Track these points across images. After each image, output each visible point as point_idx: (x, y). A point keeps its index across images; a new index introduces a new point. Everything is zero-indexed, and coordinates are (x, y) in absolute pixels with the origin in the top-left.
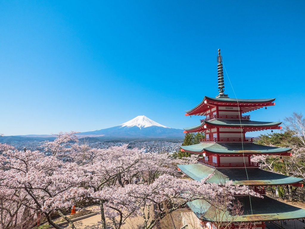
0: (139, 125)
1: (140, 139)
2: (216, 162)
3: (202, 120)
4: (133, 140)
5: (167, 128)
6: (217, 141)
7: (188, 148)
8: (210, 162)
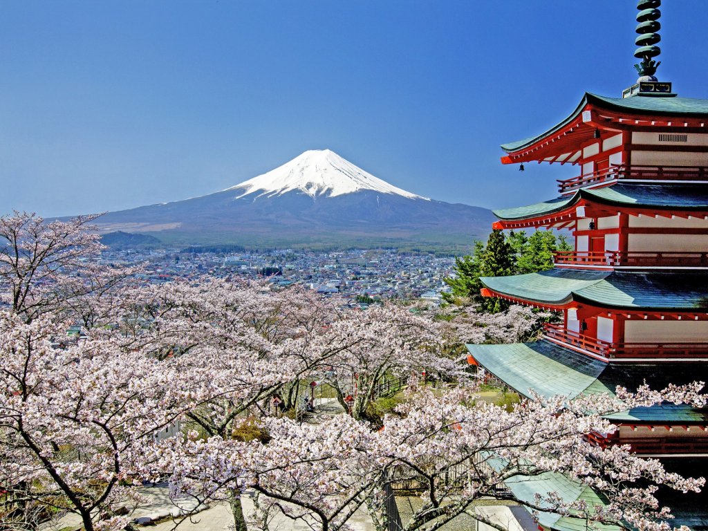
0: (309, 186)
1: (315, 241)
2: (610, 340)
3: (564, 182)
4: (288, 244)
5: (418, 200)
6: (618, 263)
7: (507, 286)
8: (586, 339)
